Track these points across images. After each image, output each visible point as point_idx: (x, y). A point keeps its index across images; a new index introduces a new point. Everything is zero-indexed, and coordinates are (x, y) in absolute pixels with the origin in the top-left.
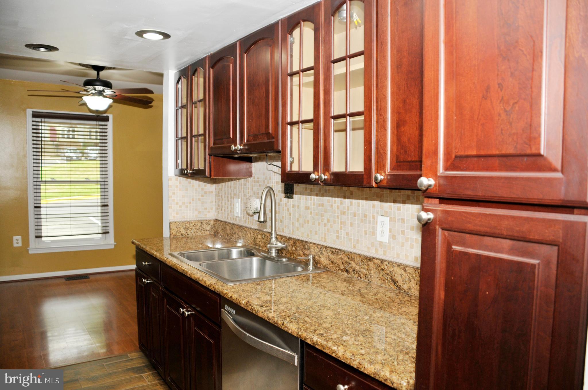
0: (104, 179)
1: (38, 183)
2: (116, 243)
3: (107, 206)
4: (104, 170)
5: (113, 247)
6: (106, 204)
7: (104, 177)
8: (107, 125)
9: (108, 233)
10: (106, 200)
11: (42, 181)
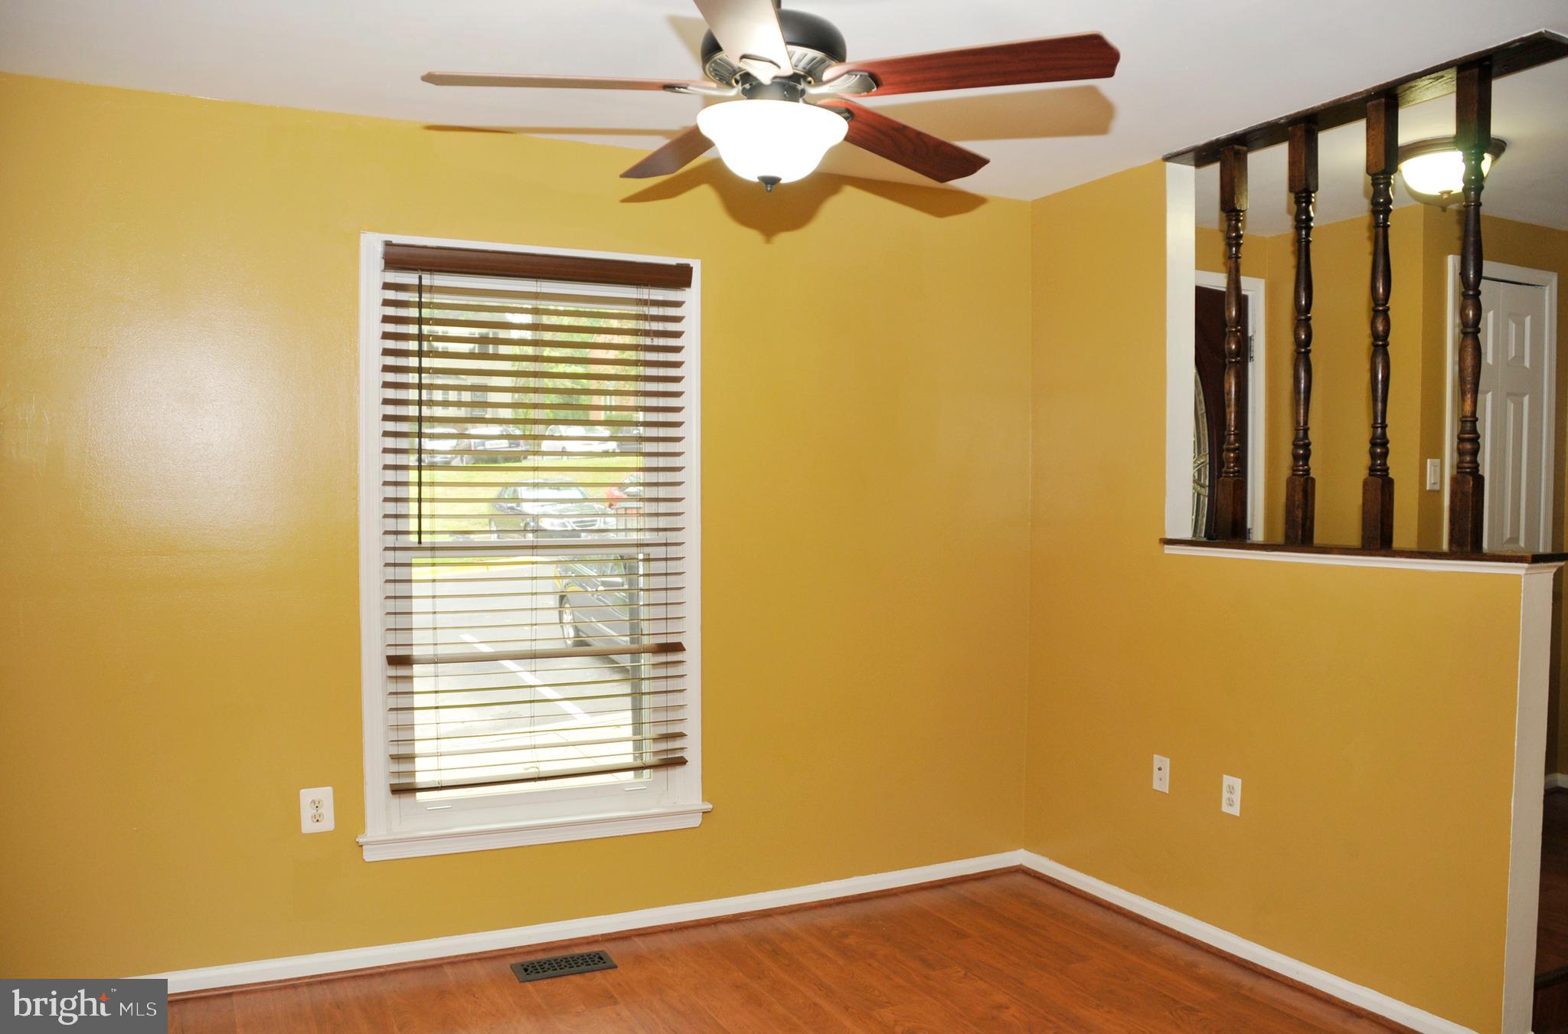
0: (661, 534)
1: (401, 557)
2: (708, 806)
3: (677, 648)
4: (661, 496)
5: (696, 821)
6: (671, 639)
7: (661, 526)
8: (678, 304)
9: (682, 762)
10: (672, 627)
11: (420, 547)
